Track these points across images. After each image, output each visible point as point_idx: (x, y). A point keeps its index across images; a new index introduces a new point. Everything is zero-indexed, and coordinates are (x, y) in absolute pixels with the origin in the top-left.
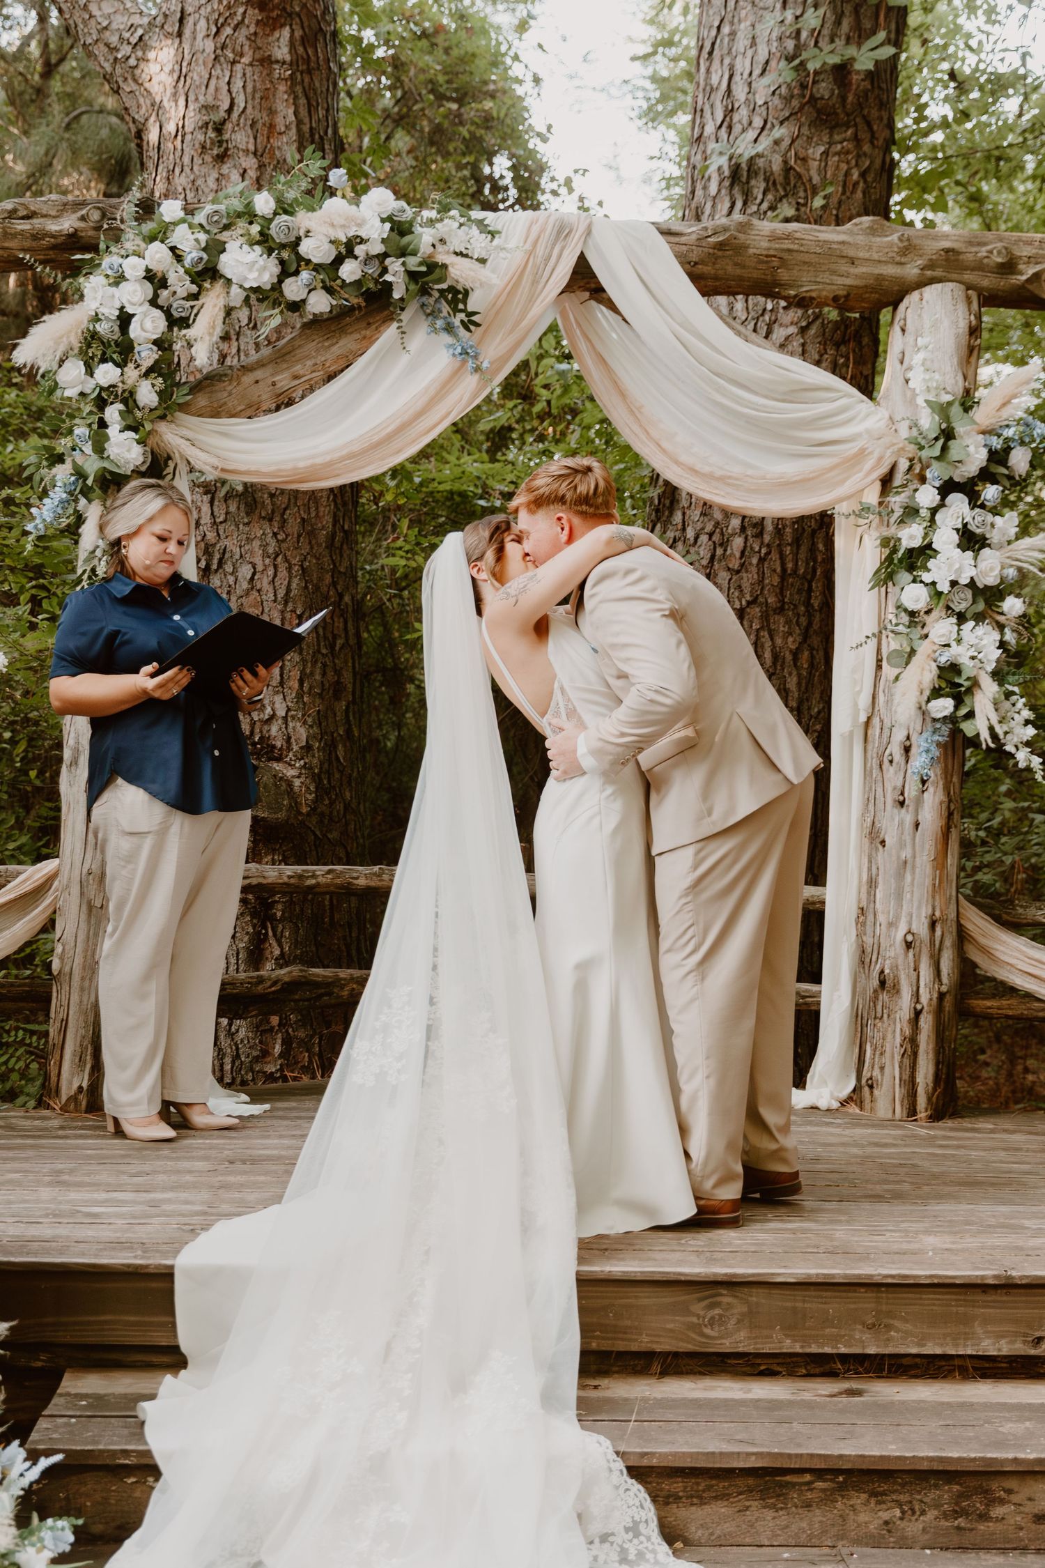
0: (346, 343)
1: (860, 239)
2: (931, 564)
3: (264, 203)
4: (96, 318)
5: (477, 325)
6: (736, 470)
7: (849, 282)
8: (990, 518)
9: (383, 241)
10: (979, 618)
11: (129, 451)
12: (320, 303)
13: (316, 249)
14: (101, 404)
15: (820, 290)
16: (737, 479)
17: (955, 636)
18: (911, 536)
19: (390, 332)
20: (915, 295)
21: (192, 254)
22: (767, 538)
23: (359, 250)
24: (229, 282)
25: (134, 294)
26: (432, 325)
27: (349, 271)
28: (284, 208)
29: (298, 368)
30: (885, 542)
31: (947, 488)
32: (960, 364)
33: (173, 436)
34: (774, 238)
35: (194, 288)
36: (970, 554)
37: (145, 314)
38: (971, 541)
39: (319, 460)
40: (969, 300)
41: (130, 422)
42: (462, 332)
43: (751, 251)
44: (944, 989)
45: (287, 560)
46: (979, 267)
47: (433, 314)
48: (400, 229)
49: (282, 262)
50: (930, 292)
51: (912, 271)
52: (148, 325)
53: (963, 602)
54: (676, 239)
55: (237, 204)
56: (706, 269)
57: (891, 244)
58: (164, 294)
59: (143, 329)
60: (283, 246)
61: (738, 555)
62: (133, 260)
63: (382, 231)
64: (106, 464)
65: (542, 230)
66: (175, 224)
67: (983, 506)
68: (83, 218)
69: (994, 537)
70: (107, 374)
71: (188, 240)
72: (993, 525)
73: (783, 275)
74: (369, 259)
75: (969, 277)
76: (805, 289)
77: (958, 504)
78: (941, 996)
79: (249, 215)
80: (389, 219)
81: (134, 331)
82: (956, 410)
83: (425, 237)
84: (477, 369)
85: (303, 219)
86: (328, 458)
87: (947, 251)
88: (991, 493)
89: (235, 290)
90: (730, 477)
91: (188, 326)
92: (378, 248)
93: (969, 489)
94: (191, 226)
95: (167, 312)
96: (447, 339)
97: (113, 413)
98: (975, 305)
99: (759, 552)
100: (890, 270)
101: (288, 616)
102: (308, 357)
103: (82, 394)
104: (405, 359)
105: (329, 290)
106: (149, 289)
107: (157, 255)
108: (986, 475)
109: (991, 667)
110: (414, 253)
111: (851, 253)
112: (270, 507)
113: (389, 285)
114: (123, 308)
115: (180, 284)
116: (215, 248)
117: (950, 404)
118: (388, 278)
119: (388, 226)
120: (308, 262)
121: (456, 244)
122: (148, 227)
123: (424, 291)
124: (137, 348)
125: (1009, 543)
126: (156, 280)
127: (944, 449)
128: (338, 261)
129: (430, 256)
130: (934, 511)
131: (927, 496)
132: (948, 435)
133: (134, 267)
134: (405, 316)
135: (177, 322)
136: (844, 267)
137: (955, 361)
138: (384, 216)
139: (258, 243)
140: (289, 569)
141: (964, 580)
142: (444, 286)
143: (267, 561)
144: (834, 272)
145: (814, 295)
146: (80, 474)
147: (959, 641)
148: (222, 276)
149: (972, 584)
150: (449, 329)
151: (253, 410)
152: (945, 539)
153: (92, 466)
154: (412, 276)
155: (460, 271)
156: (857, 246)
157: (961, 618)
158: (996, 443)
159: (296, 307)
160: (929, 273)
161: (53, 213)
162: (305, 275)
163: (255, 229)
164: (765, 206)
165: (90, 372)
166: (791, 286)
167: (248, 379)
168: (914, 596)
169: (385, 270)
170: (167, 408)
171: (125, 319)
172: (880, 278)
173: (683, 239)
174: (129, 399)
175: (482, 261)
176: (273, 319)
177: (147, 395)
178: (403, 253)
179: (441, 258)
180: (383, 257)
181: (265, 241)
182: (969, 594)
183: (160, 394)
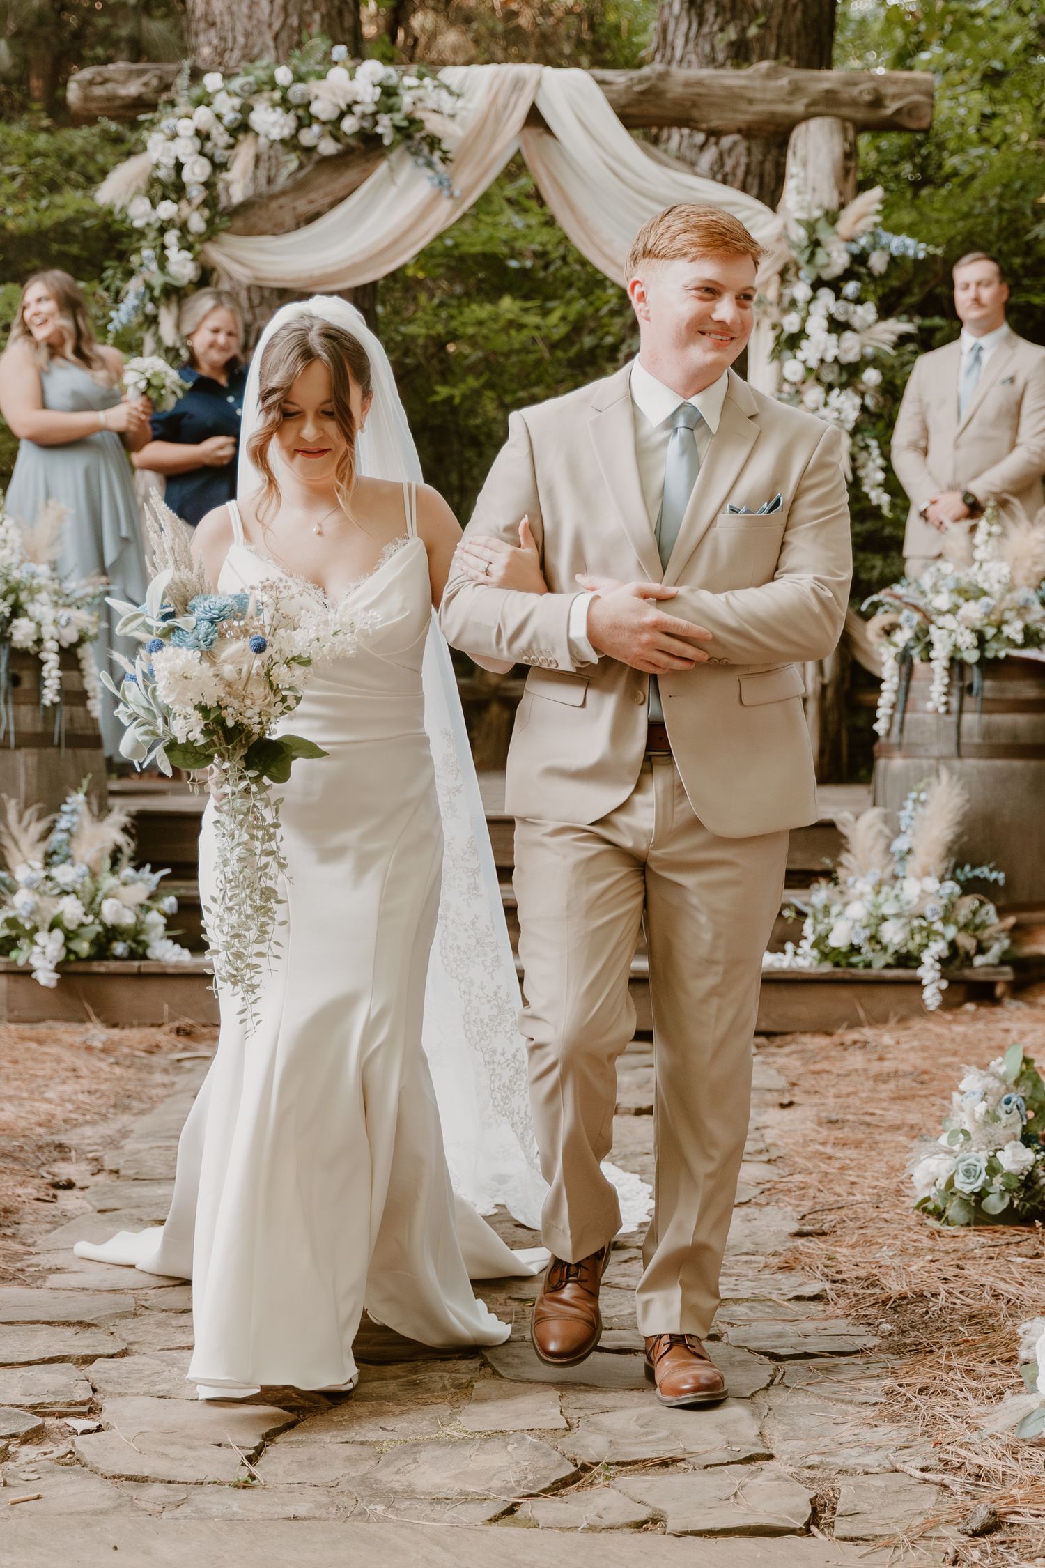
0: (351, 175)
1: (758, 83)
2: (804, 343)
3: (283, 75)
4: (157, 166)
5: (451, 161)
7: (748, 117)
8: (851, 307)
9: (375, 102)
10: (843, 386)
11: (184, 267)
12: (328, 147)
13: (323, 109)
14: (162, 230)
15: (727, 124)
17: (822, 401)
18: (791, 323)
19: (383, 168)
20: (804, 126)
21: (230, 117)
23: (357, 109)
24: (257, 135)
25: (185, 148)
26: (416, 162)
27: (349, 125)
28: (299, 78)
29: (313, 196)
30: (774, 327)
31: (817, 284)
32: (837, 183)
33: (216, 254)
34: (687, 84)
35: (231, 141)
36: (834, 337)
37: (195, 162)
38: (837, 326)
39: (330, 270)
40: (845, 130)
41: (185, 245)
42: (440, 167)
43: (669, 95)
44: (826, 681)
46: (854, 103)
47: (416, 153)
48: (389, 92)
49: (299, 118)
50: (814, 125)
51: (799, 107)
52: (197, 170)
53: (830, 376)
54: (607, 87)
55: (262, 75)
56: (637, 110)
57: (782, 87)
58: (209, 145)
59: (193, 173)
60: (298, 107)
62: (185, 122)
63: (374, 94)
64: (168, 279)
65: (503, 83)
66: (218, 91)
67: (846, 299)
68: (146, 84)
69: (856, 322)
70: (167, 209)
71: (227, 106)
72: (855, 312)
73: (695, 113)
74: (364, 116)
75: (846, 111)
76: (714, 123)
77: (826, 295)
78: (824, 688)
79: (274, 86)
80: (380, 85)
81: (186, 175)
82: (822, 225)
83: (406, 100)
84: (451, 196)
85: (314, 87)
86: (336, 268)
87: (828, 91)
88: (851, 288)
89: (262, 140)
91: (227, 170)
92: (371, 109)
93: (835, 286)
94: (229, 94)
95: (211, 159)
96: (429, 173)
97: (171, 237)
98: (851, 134)
100: (781, 108)
102: (320, 187)
103: (148, 225)
104: (393, 191)
105: (337, 139)
106: (197, 142)
107: (203, 116)
108: (848, 275)
109: (850, 426)
110: (399, 110)
111: (750, 94)
113: (379, 137)
114: (177, 159)
115: (220, 137)
116: (246, 109)
117: (817, 220)
118: (379, 130)
119: (378, 90)
120: (317, 119)
121: (431, 104)
122: (196, 92)
123: (409, 137)
124: (188, 189)
125: (869, 327)
126: (203, 136)
127: (813, 254)
128: (342, 115)
129: (411, 113)
130: (809, 302)
131: (801, 291)
132: (816, 244)
133: (186, 129)
134: (394, 156)
135: (219, 167)
136: (744, 106)
137: (832, 181)
138: (376, 82)
139: (279, 105)
141: (829, 358)
142: (423, 134)
144: (736, 111)
146: (149, 287)
147: (826, 404)
148: (253, 130)
149: (836, 360)
150: (430, 164)
151: (279, 229)
152: (817, 325)
153: (158, 281)
154: (398, 129)
155: (434, 125)
156: (754, 89)
157: (829, 388)
158: (855, 249)
159: (310, 150)
160: (813, 109)
161: (121, 78)
162: (316, 128)
163: (277, 95)
164: (716, 28)
165: (154, 206)
166: (702, 120)
167: (274, 205)
168: (793, 369)
169: (376, 123)
170: (211, 233)
171: (179, 167)
172: (773, 115)
173: (614, 88)
174: (184, 228)
175: (452, 116)
176: (292, 162)
177: (197, 223)
178: (390, 110)
179: (419, 115)
180: (374, 114)
181: (285, 104)
182: (836, 368)
183: (207, 221)
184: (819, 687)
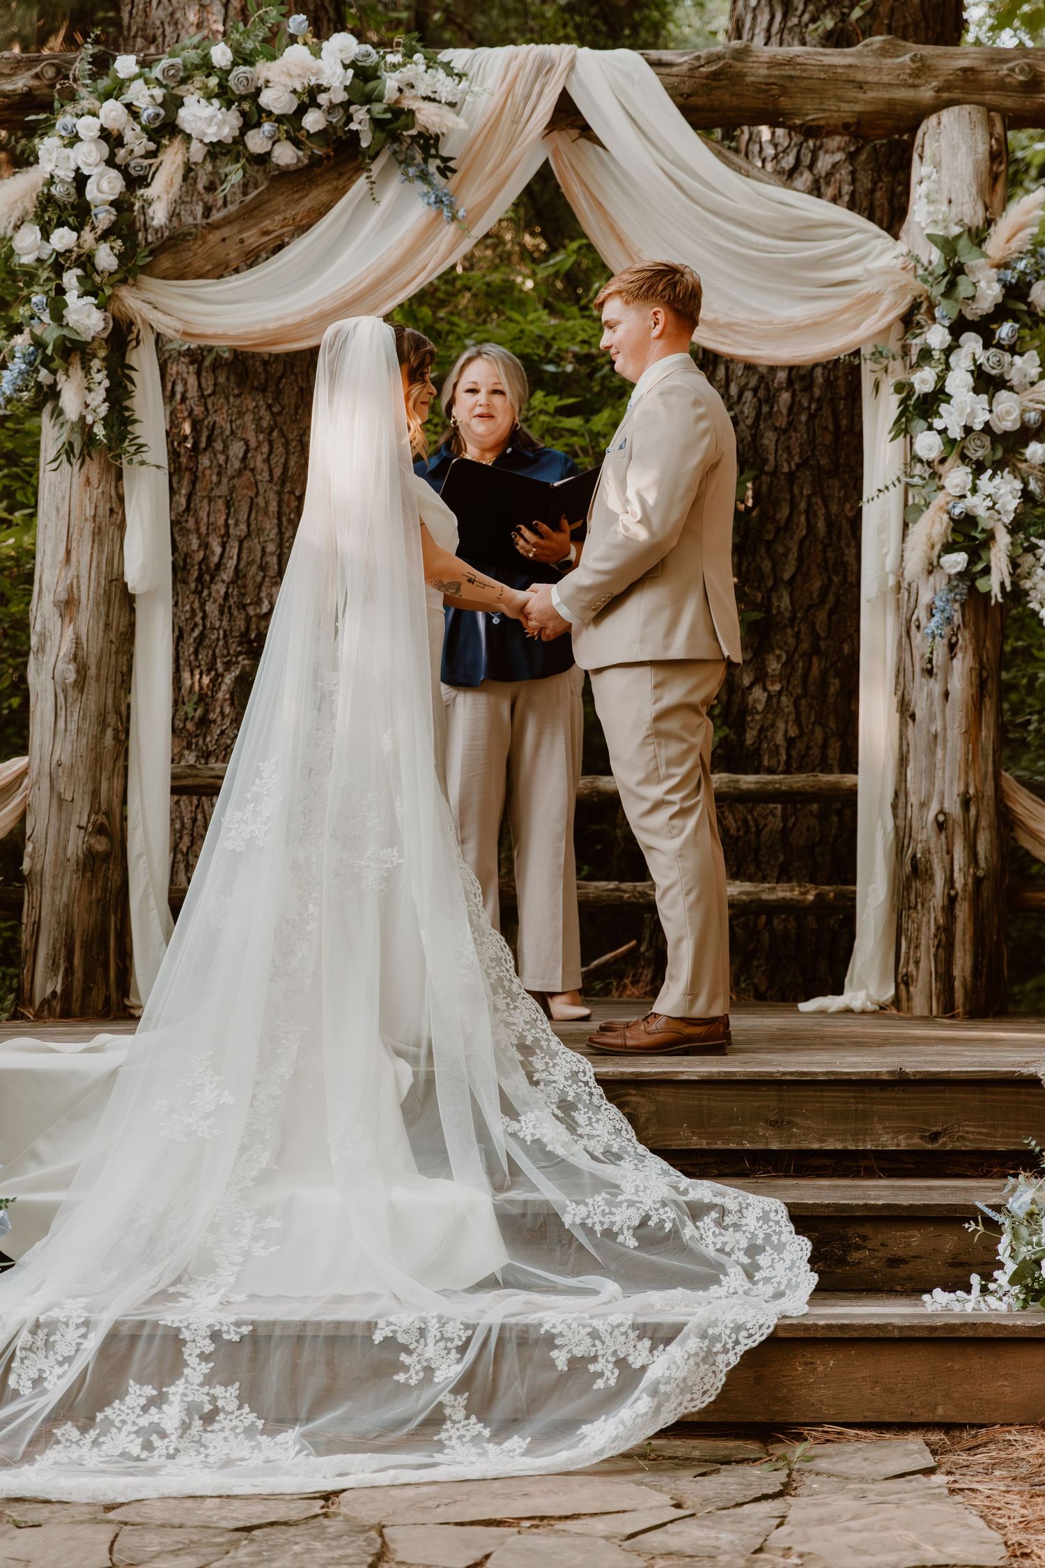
0: (317, 195)
1: (870, 61)
2: (943, 408)
3: (221, 54)
4: (51, 181)
5: (454, 171)
6: (741, 316)
7: (858, 108)
8: (1007, 357)
9: (346, 88)
10: (998, 466)
11: (88, 317)
12: (285, 155)
13: (276, 99)
14: (58, 269)
15: (827, 118)
16: (742, 326)
17: (969, 486)
18: (924, 380)
19: (360, 185)
20: (933, 119)
21: (148, 111)
22: (817, 392)
23: (322, 99)
24: (188, 137)
25: (89, 155)
26: (405, 173)
27: (313, 121)
28: (243, 58)
29: (267, 224)
30: (899, 387)
31: (958, 327)
32: (981, 192)
33: (132, 301)
34: (773, 64)
35: (152, 146)
36: (984, 398)
37: (102, 176)
38: (987, 383)
39: (289, 321)
40: (990, 123)
41: (89, 287)
42: (437, 178)
43: (749, 79)
44: (981, 873)
45: (283, 435)
46: (1001, 86)
47: (407, 162)
48: (364, 74)
49: (243, 114)
50: (948, 115)
51: (926, 94)
52: (105, 186)
53: (978, 451)
54: (667, 70)
55: (193, 56)
56: (701, 101)
57: (902, 66)
58: (122, 153)
59: (100, 191)
60: (243, 98)
61: (785, 411)
62: (88, 119)
63: (345, 77)
64: (65, 332)
65: (521, 68)
66: (132, 80)
67: (1000, 346)
68: (37, 76)
69: (1014, 377)
70: (63, 238)
71: (144, 96)
72: (1012, 364)
73: (785, 102)
74: (332, 107)
75: (989, 97)
76: (810, 117)
77: (972, 343)
78: (978, 881)
79: (207, 66)
80: (353, 65)
81: (91, 193)
82: (964, 243)
83: (390, 83)
84: (454, 218)
85: (263, 69)
86: (298, 318)
87: (965, 70)
88: (1005, 330)
89: (195, 145)
90: (735, 324)
91: (148, 185)
92: (341, 96)
93: (985, 327)
94: (147, 82)
95: (124, 170)
96: (422, 187)
97: (71, 279)
98: (999, 128)
99: (809, 408)
100: (902, 94)
101: (286, 497)
102: (277, 212)
103: (39, 260)
104: (378, 212)
105: (297, 143)
106: (105, 149)
107: (112, 113)
108: (1001, 313)
109: (1008, 518)
110: (380, 99)
111: (860, 77)
112: (263, 376)
113: (355, 135)
114: (78, 168)
115: (136, 141)
116: (173, 103)
117: (958, 237)
118: (354, 126)
119: (351, 72)
120: (270, 113)
121: (423, 90)
122: (104, 83)
123: (395, 138)
124: (94, 211)
125: (1032, 384)
126: (111, 138)
127: (952, 285)
128: (301, 110)
129: (397, 101)
130: (948, 351)
131: (937, 336)
132: (956, 271)
133: (88, 127)
134: (376, 167)
135: (135, 181)
136: (852, 94)
137: (974, 190)
138: (347, 62)
139: (217, 96)
140: (286, 445)
141: (978, 426)
142: (413, 132)
143: (261, 437)
144: (841, 99)
145: (822, 123)
146: (39, 343)
147: (974, 490)
148: (182, 131)
149: (987, 428)
150: (424, 177)
151: (221, 270)
152: (959, 382)
153: (51, 334)
154: (377, 124)
155: (429, 117)
156: (864, 69)
157: (979, 469)
158: (1011, 276)
159: (263, 159)
160: (945, 95)
161: (6, 71)
162: (267, 127)
163: (213, 81)
164: (806, 17)
165: (46, 236)
166: (796, 115)
167: (214, 237)
168: (928, 444)
169: (350, 119)
170: (129, 271)
171: (81, 180)
172: (891, 102)
173: (675, 70)
174: (86, 262)
175: (452, 105)
176: (235, 174)
177: (106, 258)
178: (369, 99)
179: (407, 104)
180: (346, 105)
181: (224, 95)
182: (987, 440)
183: (120, 257)
184: (970, 881)
